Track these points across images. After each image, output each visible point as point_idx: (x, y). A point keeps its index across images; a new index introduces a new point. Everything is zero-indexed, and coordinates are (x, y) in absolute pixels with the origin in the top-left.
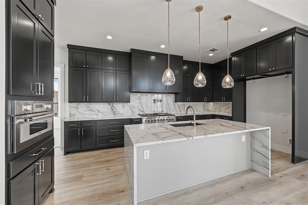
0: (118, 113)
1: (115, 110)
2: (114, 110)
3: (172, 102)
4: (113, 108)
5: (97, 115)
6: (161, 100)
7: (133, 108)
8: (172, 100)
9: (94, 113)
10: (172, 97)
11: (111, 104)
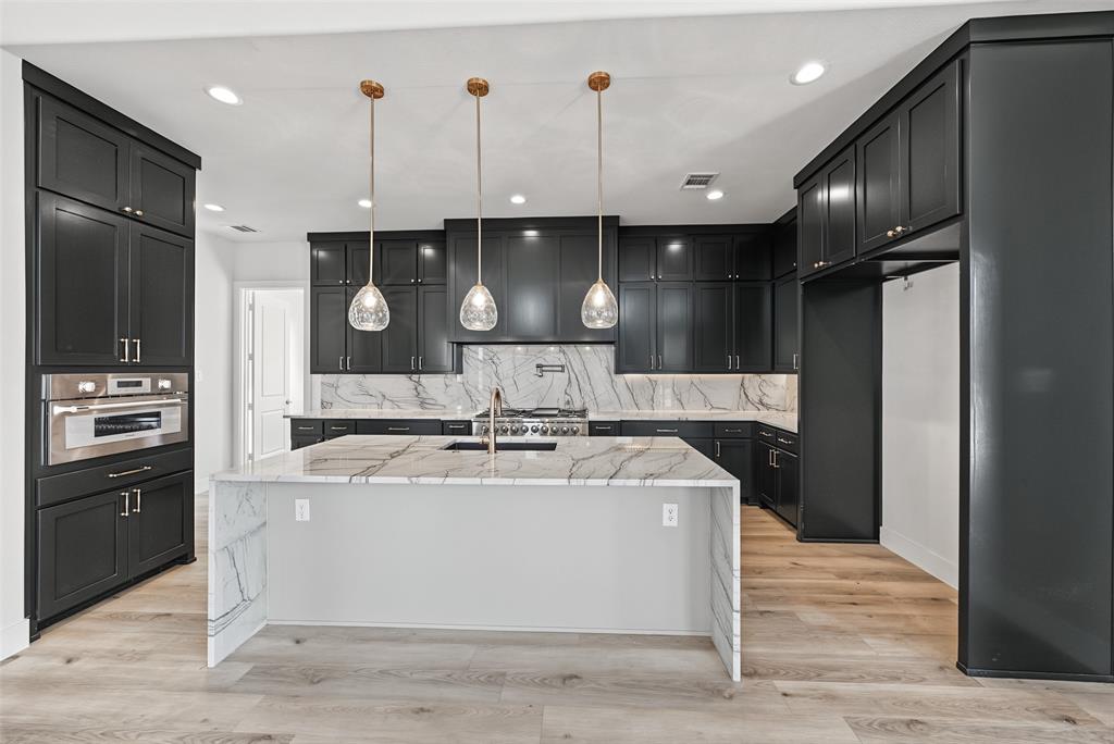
0: (432, 402)
1: (424, 395)
2: (421, 393)
3: (604, 374)
4: (420, 388)
5: (380, 406)
6: (562, 367)
7: (473, 390)
8: (604, 364)
9: (373, 400)
10: (602, 356)
11: (415, 377)
